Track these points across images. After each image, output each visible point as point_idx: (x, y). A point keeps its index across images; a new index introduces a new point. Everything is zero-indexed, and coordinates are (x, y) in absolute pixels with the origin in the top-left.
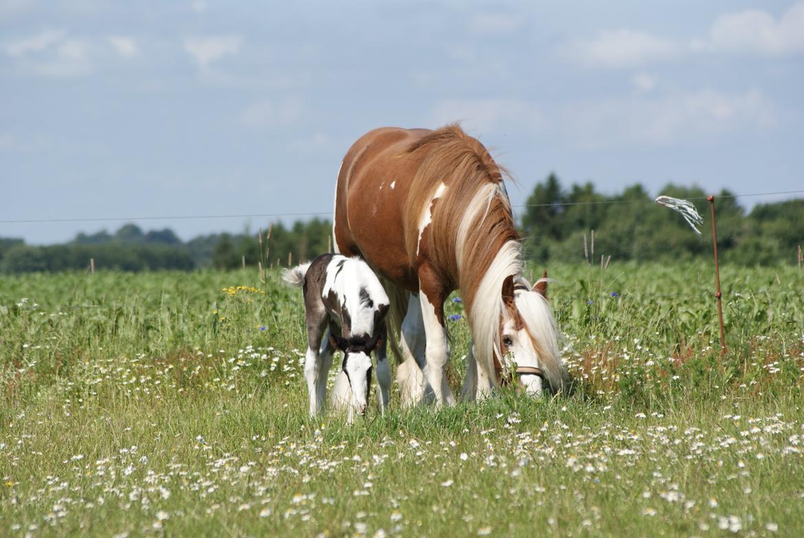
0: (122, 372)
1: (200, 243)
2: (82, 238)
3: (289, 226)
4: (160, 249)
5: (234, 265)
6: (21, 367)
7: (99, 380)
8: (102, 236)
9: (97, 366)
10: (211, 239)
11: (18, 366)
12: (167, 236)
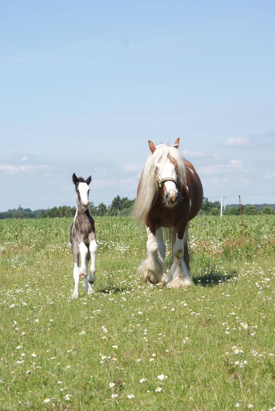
0: (60, 248)
1: (36, 212)
2: (9, 210)
3: (58, 207)
4: (27, 213)
5: (45, 216)
6: (31, 246)
7: (54, 250)
8: (14, 210)
9: (52, 246)
10: (39, 211)
11: (30, 246)
12: (29, 210)
